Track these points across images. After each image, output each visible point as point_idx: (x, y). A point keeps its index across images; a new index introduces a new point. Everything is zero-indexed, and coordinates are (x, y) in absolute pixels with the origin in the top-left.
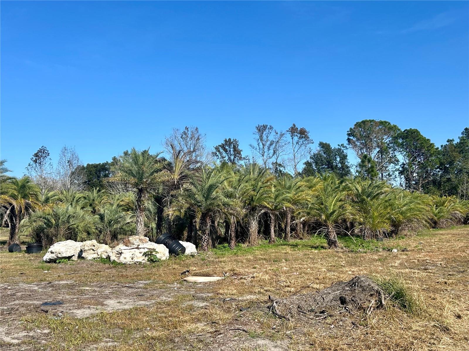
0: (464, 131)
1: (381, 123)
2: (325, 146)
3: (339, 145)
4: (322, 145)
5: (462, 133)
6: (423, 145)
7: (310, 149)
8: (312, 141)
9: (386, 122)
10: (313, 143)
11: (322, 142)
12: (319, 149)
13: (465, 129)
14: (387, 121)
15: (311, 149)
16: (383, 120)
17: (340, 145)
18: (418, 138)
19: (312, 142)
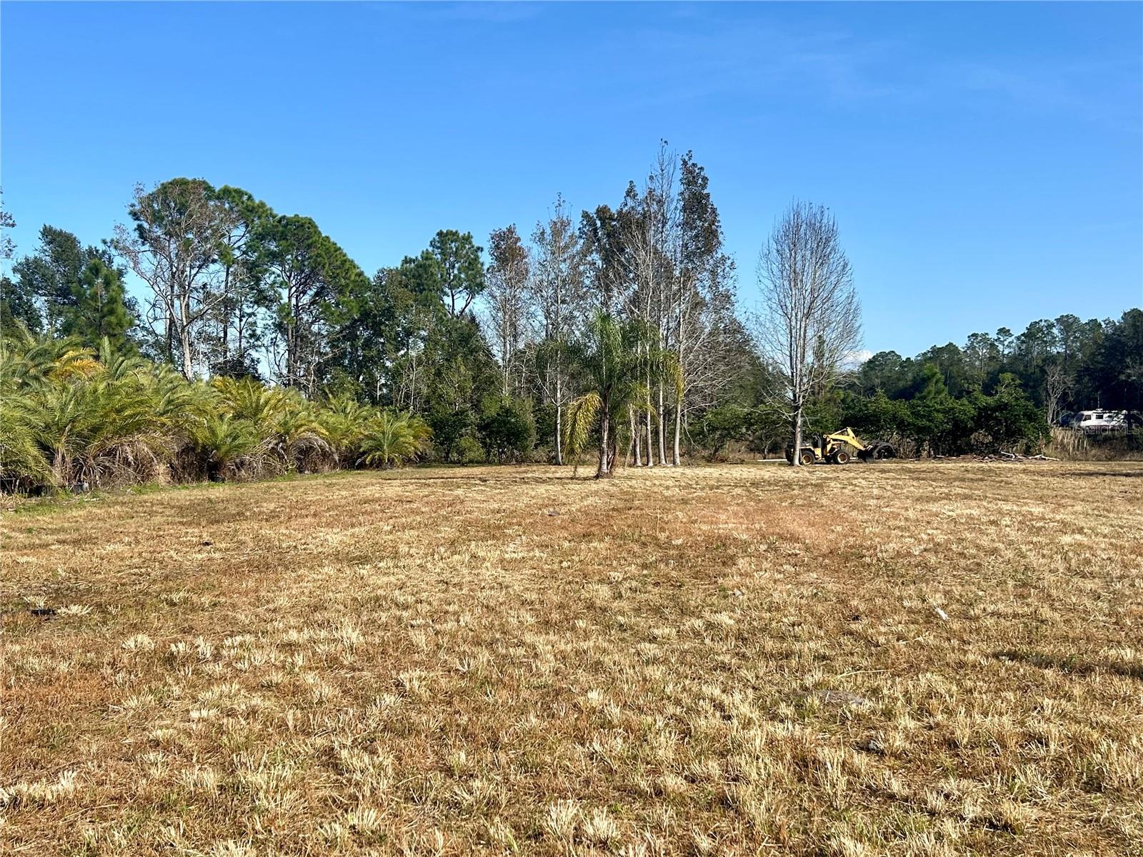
0: (437, 238)
1: (226, 192)
2: (59, 242)
3: (104, 242)
4: (50, 235)
5: (431, 242)
6: (319, 259)
7: (9, 242)
8: (10, 218)
9: (240, 193)
10: (13, 225)
11: (51, 229)
12: (40, 244)
13: (438, 234)
14: (243, 189)
15: (13, 244)
16: (233, 186)
17: (108, 240)
18: (310, 241)
19: (11, 222)
